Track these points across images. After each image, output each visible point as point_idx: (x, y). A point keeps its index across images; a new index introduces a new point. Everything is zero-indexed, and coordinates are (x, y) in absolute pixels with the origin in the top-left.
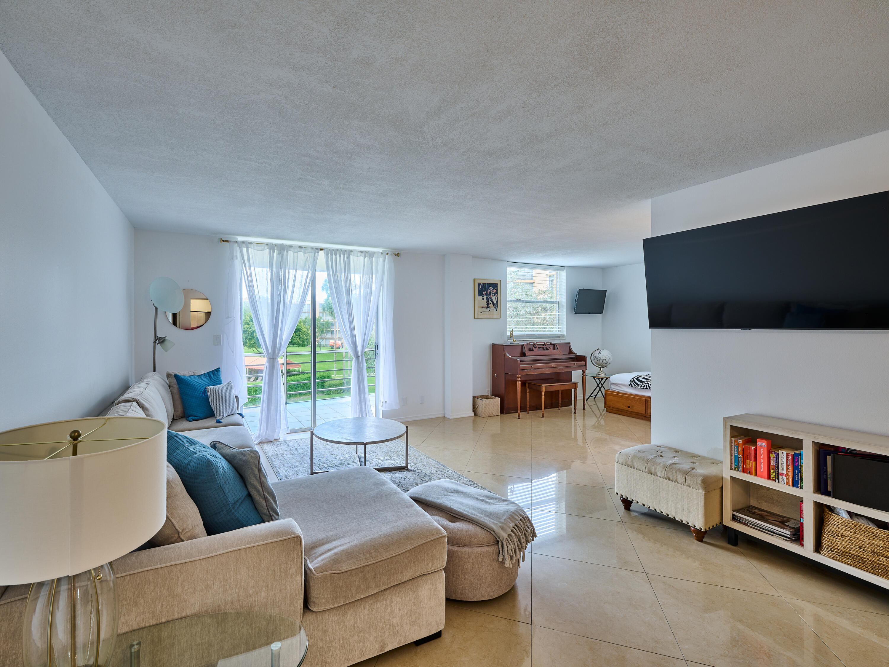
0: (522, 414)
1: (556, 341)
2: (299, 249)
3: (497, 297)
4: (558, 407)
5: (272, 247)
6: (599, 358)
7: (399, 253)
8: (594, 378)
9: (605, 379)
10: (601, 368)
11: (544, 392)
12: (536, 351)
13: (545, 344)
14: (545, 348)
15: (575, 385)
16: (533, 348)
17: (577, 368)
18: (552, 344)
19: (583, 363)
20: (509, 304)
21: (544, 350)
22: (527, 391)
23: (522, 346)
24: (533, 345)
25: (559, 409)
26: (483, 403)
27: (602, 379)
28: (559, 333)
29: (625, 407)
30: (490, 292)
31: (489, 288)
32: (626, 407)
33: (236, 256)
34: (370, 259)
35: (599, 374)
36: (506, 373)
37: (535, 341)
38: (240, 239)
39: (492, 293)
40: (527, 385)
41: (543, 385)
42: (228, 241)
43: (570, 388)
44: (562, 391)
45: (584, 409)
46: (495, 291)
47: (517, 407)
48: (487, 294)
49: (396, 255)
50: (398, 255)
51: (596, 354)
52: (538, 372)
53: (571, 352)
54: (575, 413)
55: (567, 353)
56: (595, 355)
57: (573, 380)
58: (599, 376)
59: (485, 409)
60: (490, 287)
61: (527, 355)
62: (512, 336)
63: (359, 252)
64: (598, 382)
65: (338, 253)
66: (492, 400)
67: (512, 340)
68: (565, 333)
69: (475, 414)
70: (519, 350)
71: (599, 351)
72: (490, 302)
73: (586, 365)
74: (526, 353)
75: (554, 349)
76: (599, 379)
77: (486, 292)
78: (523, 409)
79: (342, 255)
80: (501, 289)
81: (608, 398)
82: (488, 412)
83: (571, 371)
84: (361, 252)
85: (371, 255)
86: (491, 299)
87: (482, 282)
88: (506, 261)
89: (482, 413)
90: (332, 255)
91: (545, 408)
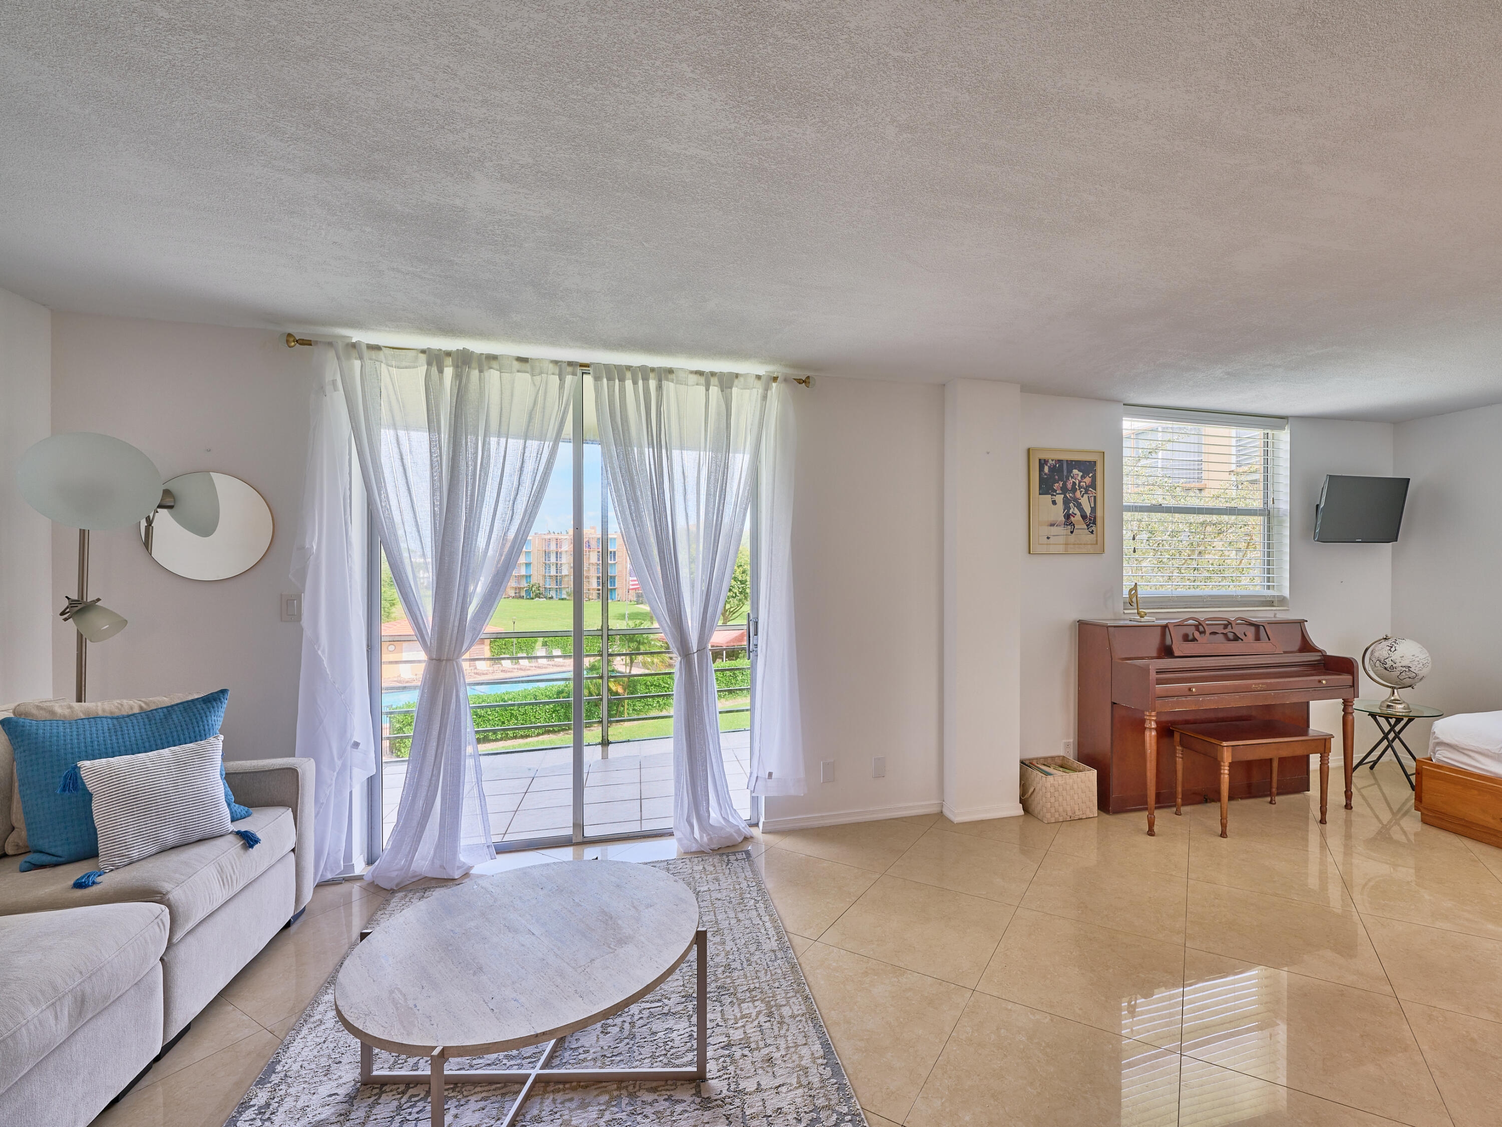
0: (1162, 817)
1: (1262, 615)
2: (516, 367)
3: (1095, 497)
4: (1266, 796)
5: (435, 359)
6: (1389, 663)
7: (808, 377)
8: (1373, 715)
9: (1406, 720)
10: (1393, 688)
11: (1227, 764)
12: (1204, 644)
13: (1230, 623)
14: (1231, 636)
15: (1323, 745)
16: (1197, 635)
17: (1325, 693)
18: (1251, 624)
19: (1346, 678)
20: (1127, 515)
21: (1229, 640)
22: (1175, 753)
23: (1165, 627)
24: (1197, 627)
25: (1271, 802)
26: (1048, 785)
27: (1399, 720)
28: (1271, 593)
29: (1492, 821)
30: (1074, 483)
31: (1070, 472)
32: (1494, 818)
33: (334, 382)
34: (722, 391)
35: (1389, 706)
36: (1115, 703)
37: (1203, 613)
38: (357, 336)
39: (1080, 487)
40: (1177, 736)
41: (1225, 744)
42: (308, 343)
43: (1305, 753)
44: (1282, 760)
45: (1348, 806)
46: (1088, 480)
47: (1146, 796)
48: (1064, 490)
49: (800, 381)
50: (805, 381)
51: (1382, 651)
52: (1210, 703)
53: (1306, 646)
54: (1323, 821)
55: (1296, 648)
56: (1377, 654)
57: (1312, 726)
58: (1390, 711)
59: (1052, 800)
60: (1075, 471)
61: (1176, 654)
62: (1134, 600)
63: (692, 372)
64: (1387, 728)
65: (628, 375)
66: (1075, 775)
67: (1136, 611)
68: (1286, 593)
69: (1026, 809)
70: (1153, 643)
71: (1388, 643)
72: (1074, 510)
73: (1354, 685)
74: (1174, 648)
75: (1257, 638)
76: (1387, 719)
77: (1061, 483)
78: (1165, 800)
79: (640, 382)
80: (1104, 476)
81: (1427, 783)
82: (1061, 809)
83: (1308, 703)
84: (700, 373)
85: (727, 381)
86: (1077, 502)
87: (1051, 457)
88: (1118, 401)
89: (1045, 810)
90: (609, 379)
91: (1231, 798)
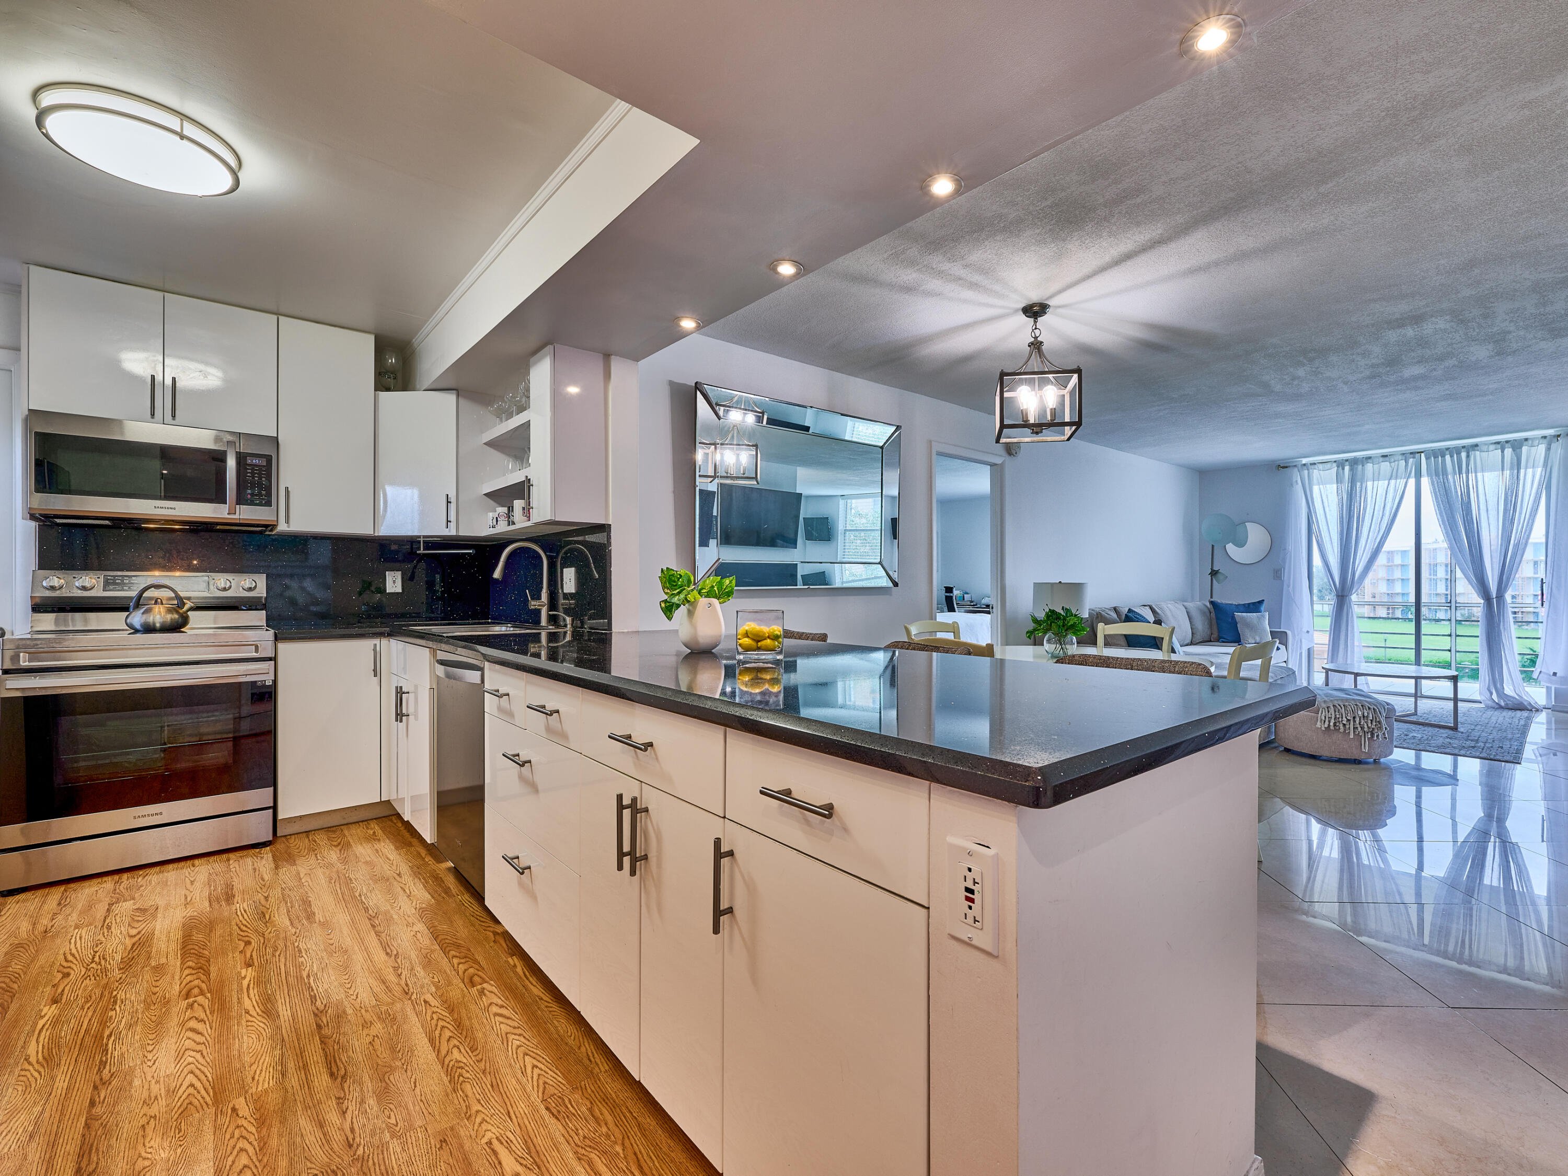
2: (1381, 459)
5: (1341, 463)
33: (1296, 481)
34: (1515, 450)
38: (1304, 461)
42: (1287, 467)
63: (1491, 444)
65: (1446, 452)
79: (1455, 455)
84: (1498, 443)
85: (1519, 444)
90: (1435, 457)
